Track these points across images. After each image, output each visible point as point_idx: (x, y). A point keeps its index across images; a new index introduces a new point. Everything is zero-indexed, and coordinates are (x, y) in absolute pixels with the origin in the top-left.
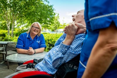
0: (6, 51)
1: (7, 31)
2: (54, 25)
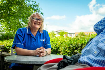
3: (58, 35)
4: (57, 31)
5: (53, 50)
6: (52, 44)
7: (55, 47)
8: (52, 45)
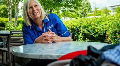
0: (8, 46)
1: (8, 19)
2: (81, 9)
3: (114, 12)
4: (112, 7)
5: (99, 34)
6: (97, 26)
7: (102, 30)
8: (97, 28)
